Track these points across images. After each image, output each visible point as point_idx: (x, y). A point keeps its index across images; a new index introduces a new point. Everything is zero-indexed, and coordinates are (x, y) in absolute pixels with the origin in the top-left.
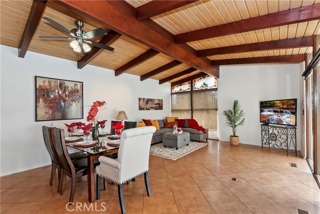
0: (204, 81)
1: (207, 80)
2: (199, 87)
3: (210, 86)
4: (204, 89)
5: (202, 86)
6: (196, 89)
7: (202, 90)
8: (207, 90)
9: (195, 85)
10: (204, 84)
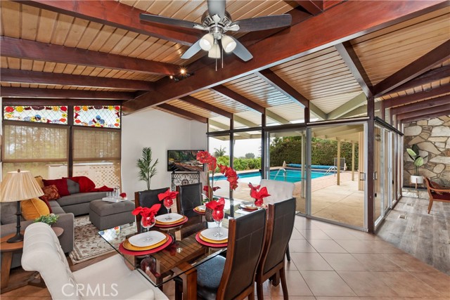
0: (99, 114)
1: (103, 114)
2: (88, 122)
3: (109, 124)
4: (96, 125)
5: (94, 121)
6: (80, 124)
7: (93, 127)
8: (102, 128)
9: (77, 115)
10: (98, 119)
